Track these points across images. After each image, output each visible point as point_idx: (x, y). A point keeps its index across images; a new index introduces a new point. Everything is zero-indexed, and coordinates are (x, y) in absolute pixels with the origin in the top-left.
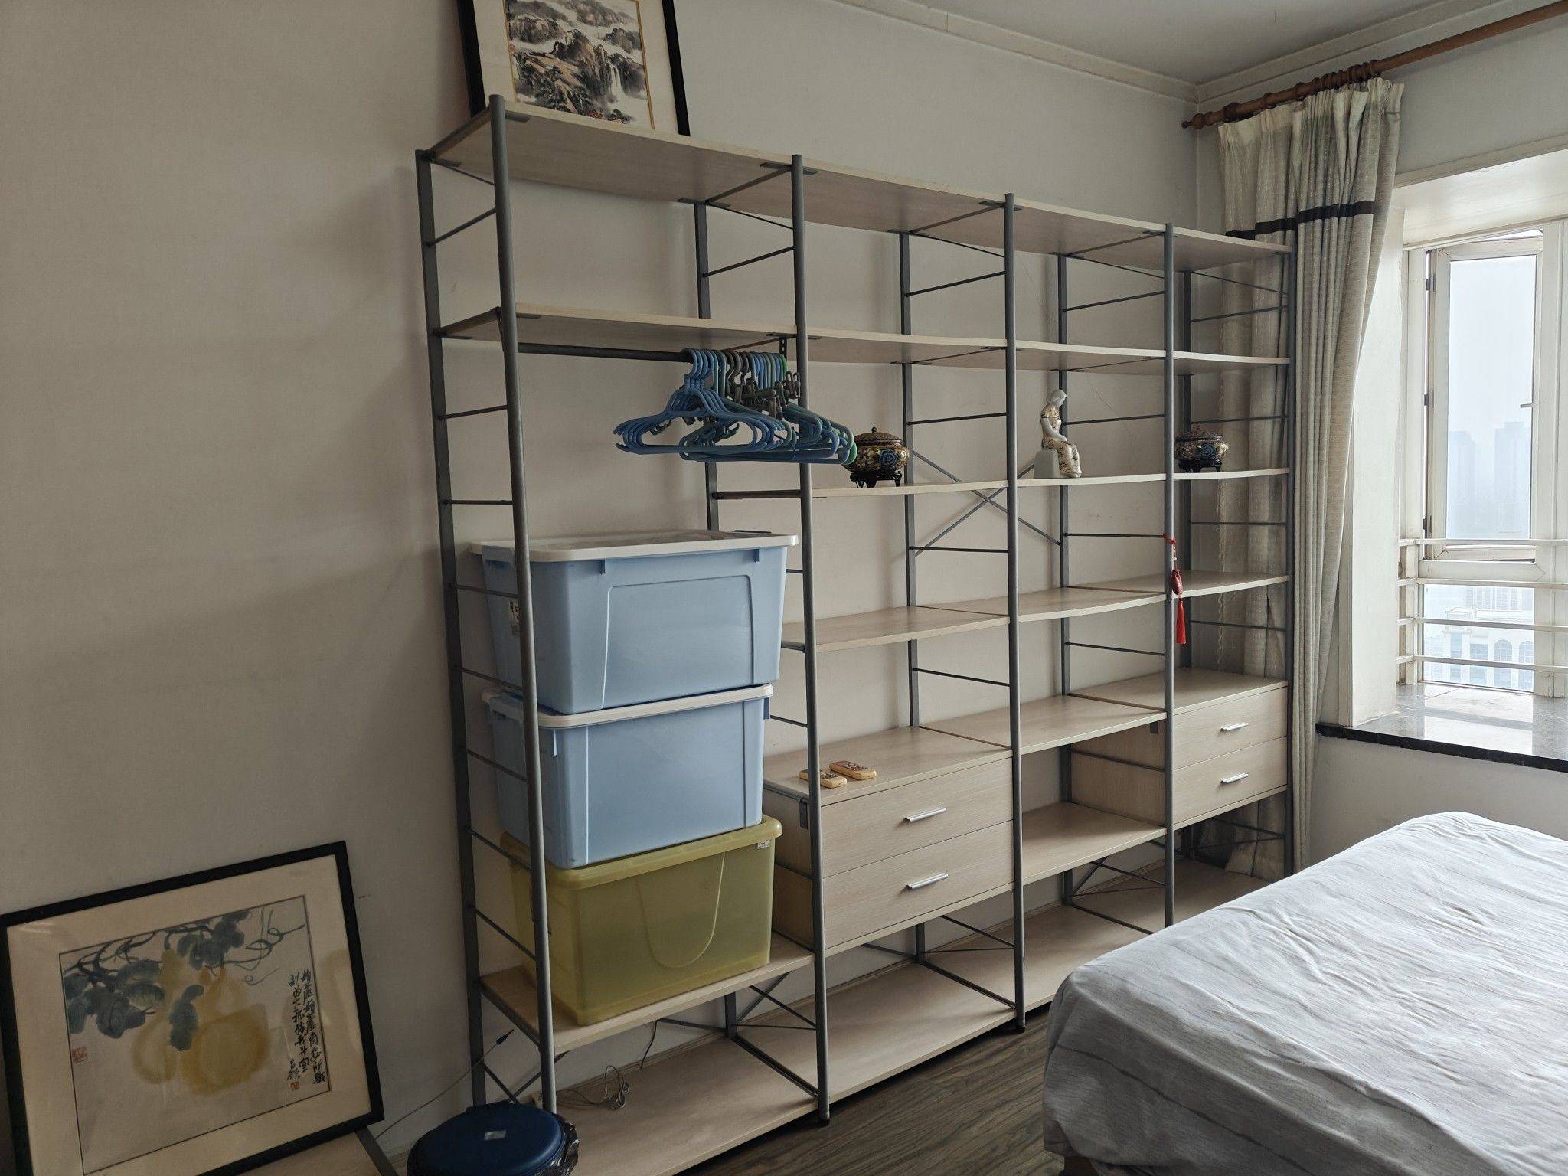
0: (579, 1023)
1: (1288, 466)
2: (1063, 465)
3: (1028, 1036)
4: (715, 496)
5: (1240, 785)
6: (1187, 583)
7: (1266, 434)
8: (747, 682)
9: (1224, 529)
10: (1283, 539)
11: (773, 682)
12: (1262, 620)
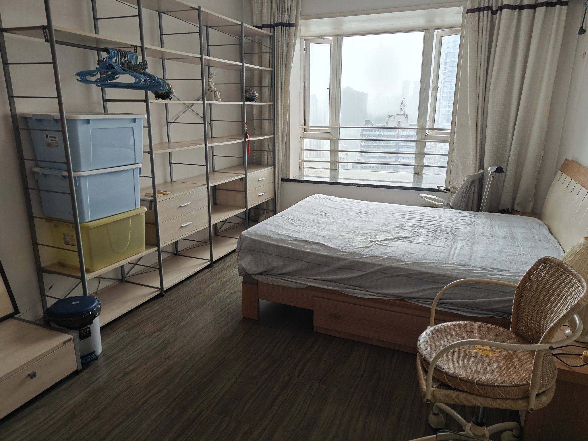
0: (91, 271)
1: (273, 102)
2: (216, 97)
3: (214, 268)
4: (105, 101)
5: (263, 196)
6: (251, 136)
7: (266, 92)
8: (134, 163)
9: (255, 121)
10: (272, 124)
11: (141, 163)
12: (266, 149)
